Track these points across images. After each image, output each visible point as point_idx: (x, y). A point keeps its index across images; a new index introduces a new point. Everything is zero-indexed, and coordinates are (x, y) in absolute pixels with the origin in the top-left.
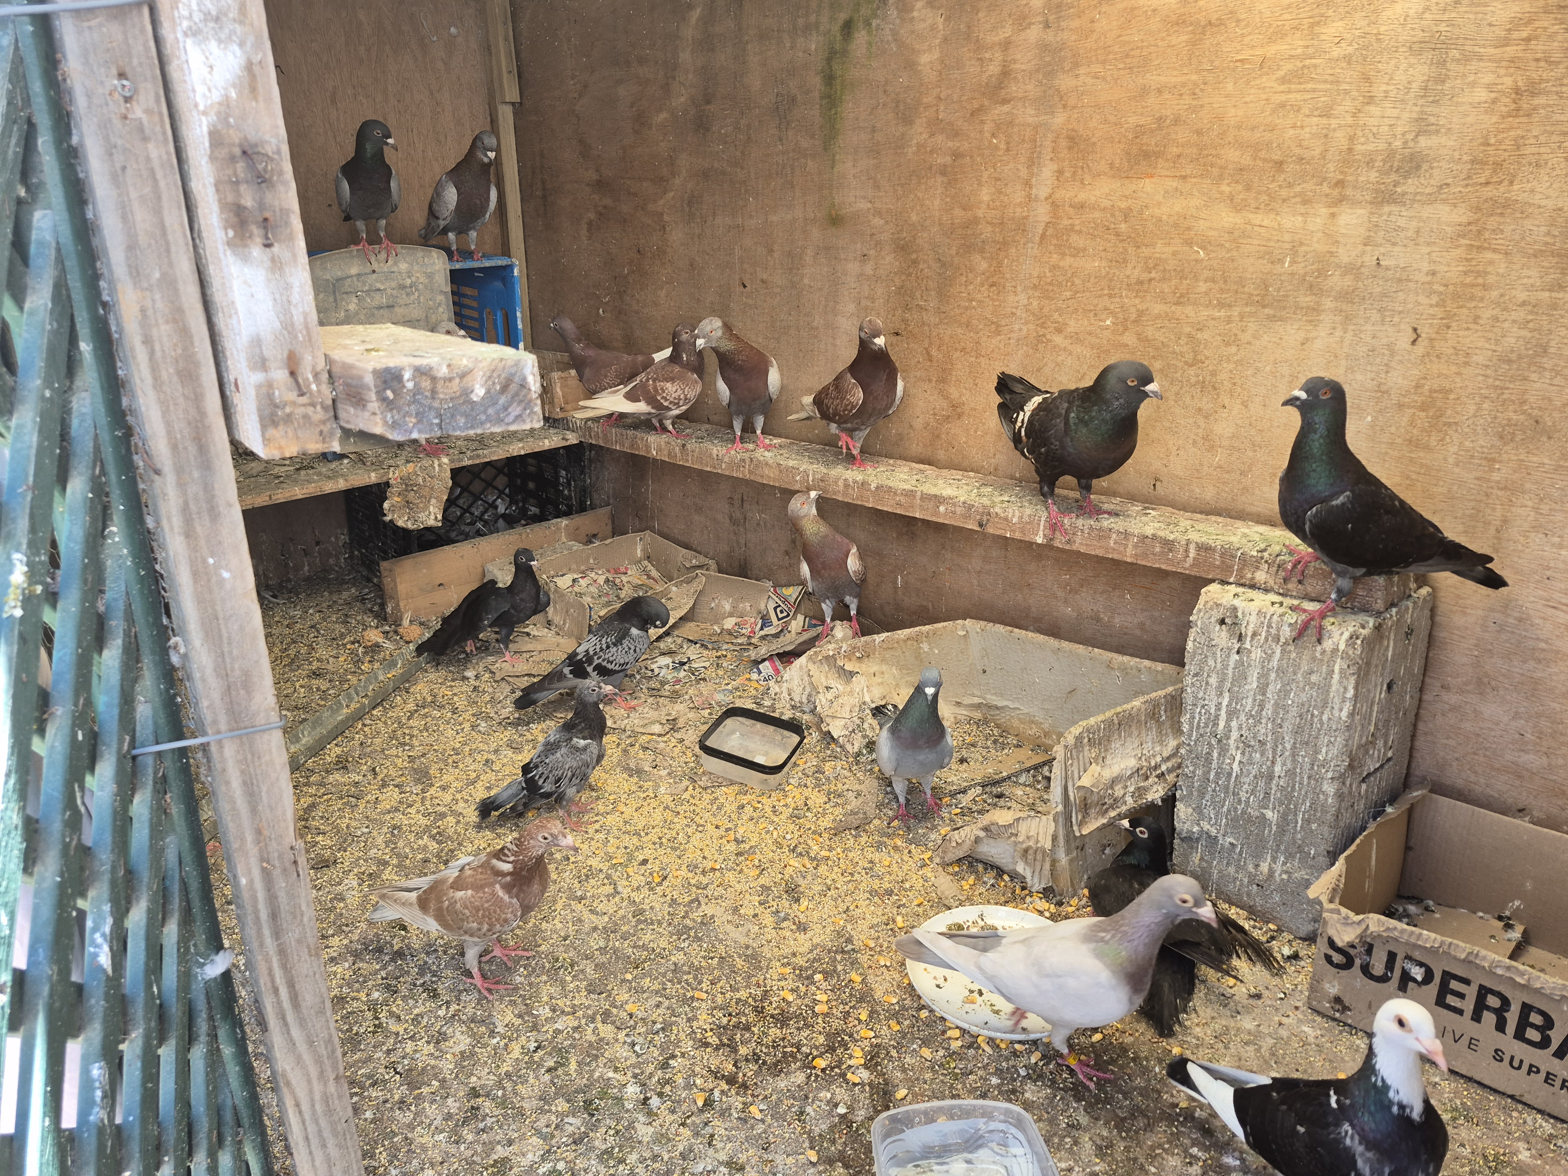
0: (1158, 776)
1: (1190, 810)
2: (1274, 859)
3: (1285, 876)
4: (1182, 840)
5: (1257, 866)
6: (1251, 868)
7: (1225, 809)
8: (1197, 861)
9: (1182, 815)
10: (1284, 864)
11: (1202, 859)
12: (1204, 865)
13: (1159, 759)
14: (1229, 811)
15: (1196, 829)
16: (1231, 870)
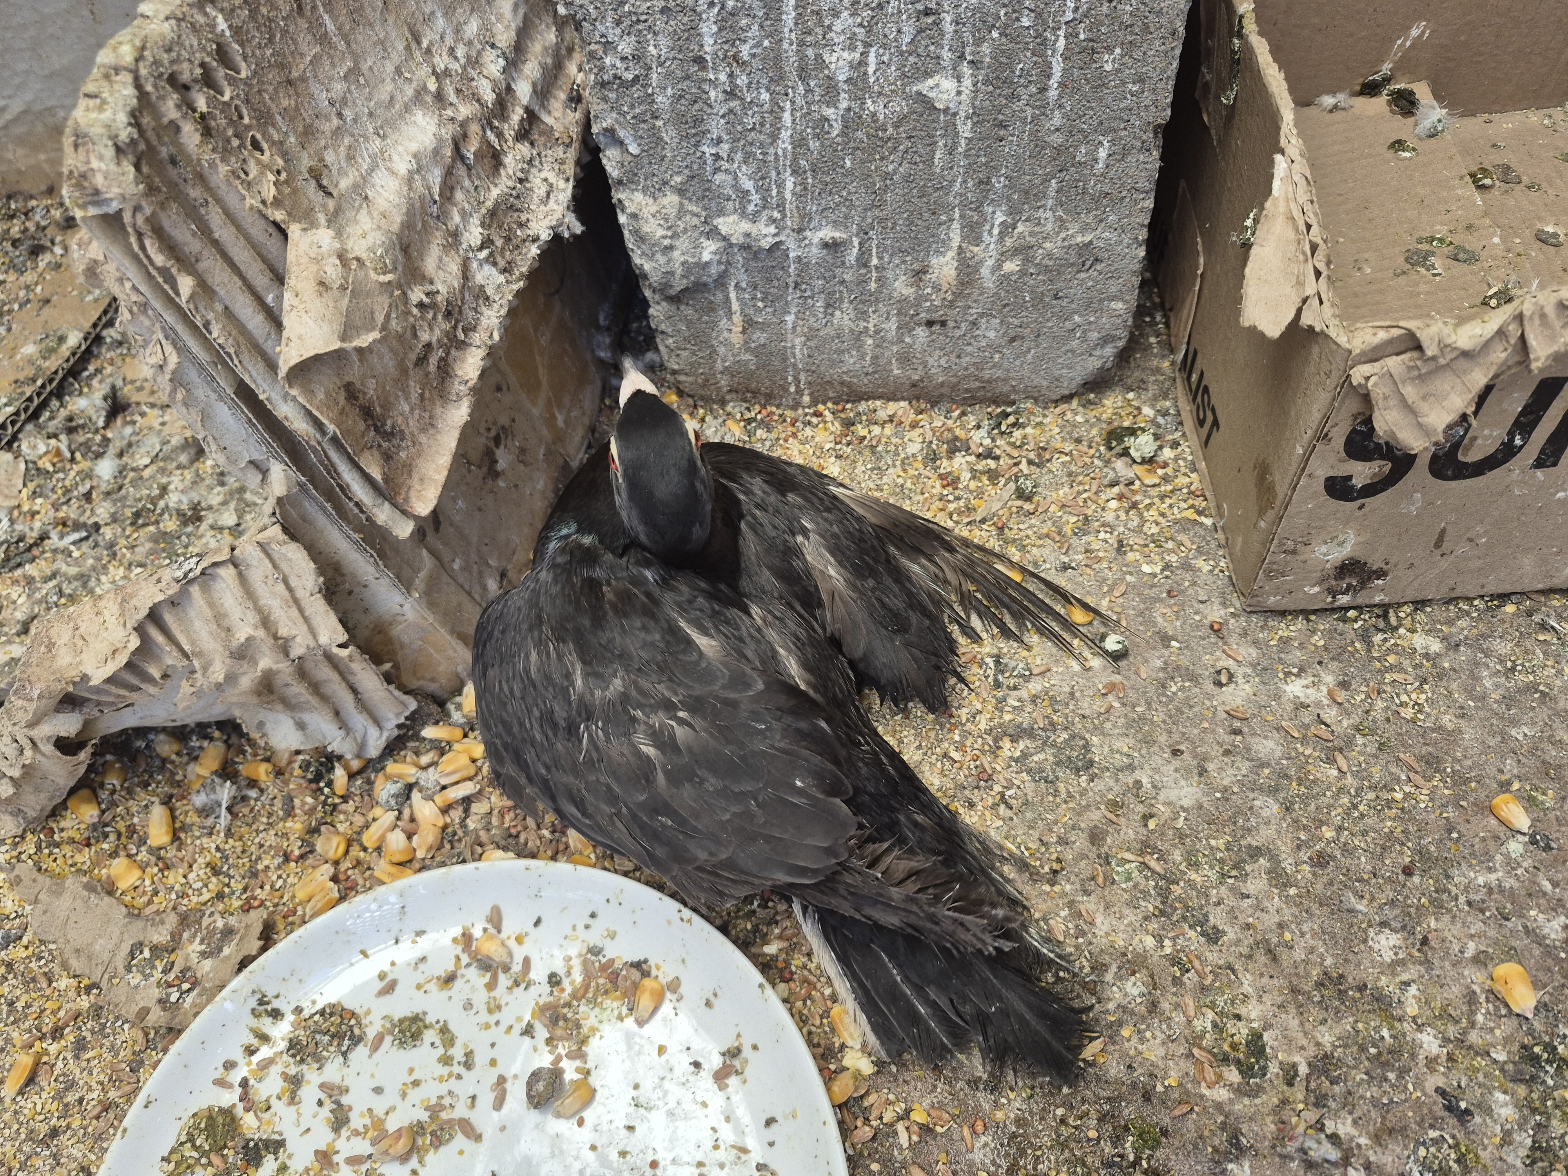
0: (523, 135)
1: (671, 199)
2: (972, 232)
3: (1011, 266)
4: (675, 300)
5: (919, 274)
6: (902, 287)
7: (785, 142)
8: (736, 338)
9: (653, 229)
10: (1007, 229)
11: (749, 324)
12: (760, 337)
13: (494, 65)
14: (799, 143)
15: (709, 250)
16: (843, 318)
